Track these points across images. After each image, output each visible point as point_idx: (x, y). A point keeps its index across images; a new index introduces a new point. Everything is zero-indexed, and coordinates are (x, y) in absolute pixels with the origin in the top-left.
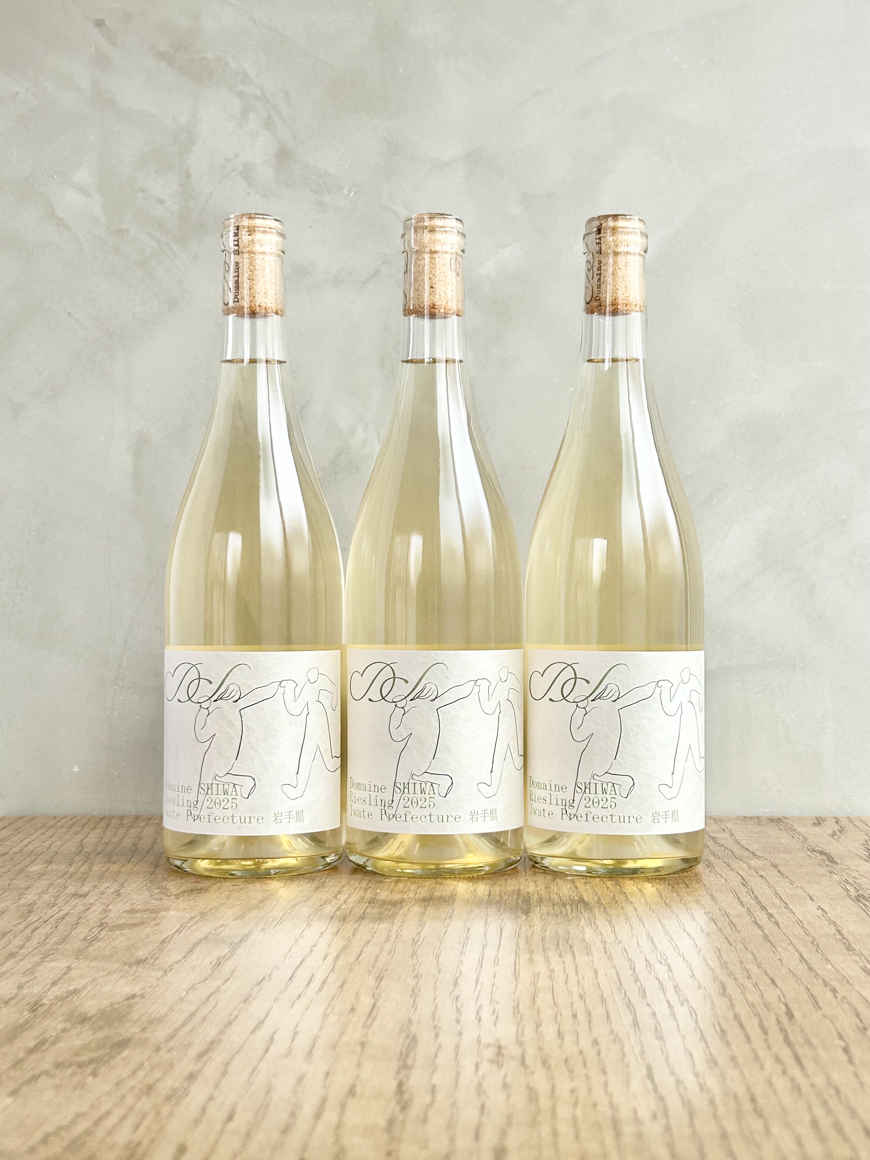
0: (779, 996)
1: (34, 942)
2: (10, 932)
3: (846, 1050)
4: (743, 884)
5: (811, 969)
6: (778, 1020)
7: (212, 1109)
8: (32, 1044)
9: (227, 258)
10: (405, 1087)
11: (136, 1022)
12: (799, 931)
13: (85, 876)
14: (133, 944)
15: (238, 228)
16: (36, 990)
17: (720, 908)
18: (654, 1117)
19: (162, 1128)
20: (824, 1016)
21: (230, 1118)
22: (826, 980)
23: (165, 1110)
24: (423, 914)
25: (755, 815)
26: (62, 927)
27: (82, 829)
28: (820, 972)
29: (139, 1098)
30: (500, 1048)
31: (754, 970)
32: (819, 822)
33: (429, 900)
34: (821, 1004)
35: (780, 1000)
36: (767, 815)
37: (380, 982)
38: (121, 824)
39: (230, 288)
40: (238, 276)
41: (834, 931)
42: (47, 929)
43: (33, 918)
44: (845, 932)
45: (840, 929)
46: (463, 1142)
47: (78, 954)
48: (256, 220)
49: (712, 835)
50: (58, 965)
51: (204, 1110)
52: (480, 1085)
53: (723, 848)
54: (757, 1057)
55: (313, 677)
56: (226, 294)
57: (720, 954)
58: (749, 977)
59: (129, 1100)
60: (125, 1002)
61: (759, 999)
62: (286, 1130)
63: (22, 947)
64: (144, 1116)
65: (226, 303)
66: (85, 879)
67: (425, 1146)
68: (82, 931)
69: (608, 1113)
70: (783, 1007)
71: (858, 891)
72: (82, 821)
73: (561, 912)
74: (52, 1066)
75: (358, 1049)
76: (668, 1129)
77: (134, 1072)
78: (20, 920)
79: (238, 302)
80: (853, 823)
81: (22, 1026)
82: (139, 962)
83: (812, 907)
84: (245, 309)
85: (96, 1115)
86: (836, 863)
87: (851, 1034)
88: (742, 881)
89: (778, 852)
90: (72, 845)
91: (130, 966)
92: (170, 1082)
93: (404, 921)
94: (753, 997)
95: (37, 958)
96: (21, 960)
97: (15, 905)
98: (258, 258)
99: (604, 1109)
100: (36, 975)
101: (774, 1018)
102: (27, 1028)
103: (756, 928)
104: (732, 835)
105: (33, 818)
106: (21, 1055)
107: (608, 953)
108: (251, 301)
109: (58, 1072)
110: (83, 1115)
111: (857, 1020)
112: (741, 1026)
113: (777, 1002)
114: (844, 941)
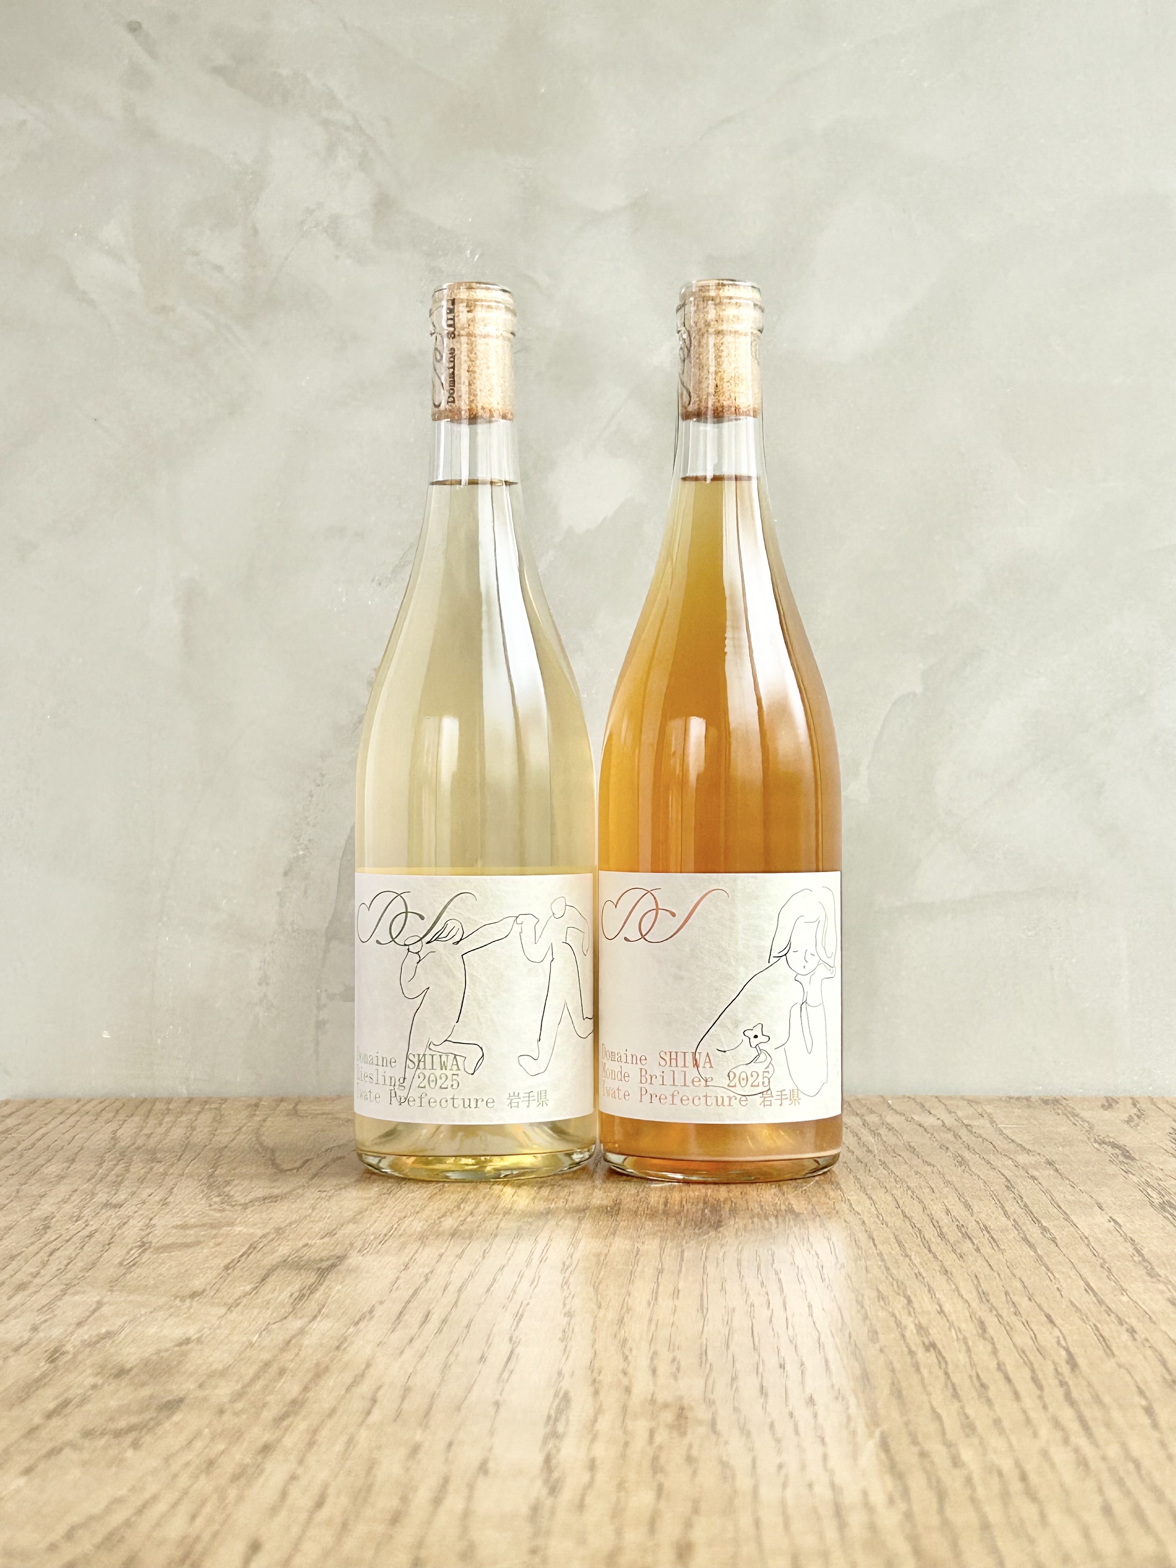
0: (1058, 1337)
1: (53, 1268)
2: (19, 1254)
3: (1149, 1411)
4: (1007, 1187)
5: (1101, 1302)
6: (1056, 1370)
7: (295, 1492)
8: (51, 1406)
9: (438, 343)
10: (554, 1462)
11: (191, 1374)
12: (1083, 1251)
13: (120, 1178)
14: (187, 1271)
15: (453, 302)
16: (56, 1332)
17: (978, 1220)
18: (891, 1501)
19: (229, 1516)
20: (1120, 1366)
21: (320, 1504)
22: (1120, 1316)
23: (232, 1493)
24: (576, 1230)
25: (1023, 1095)
26: (89, 1249)
27: (114, 1117)
28: (1113, 1306)
29: (197, 1478)
30: (682, 1409)
31: (1024, 1303)
32: (1110, 1103)
33: (584, 1210)
34: (1114, 1349)
35: (1059, 1343)
36: (1041, 1094)
37: (520, 1320)
38: (168, 1109)
39: (442, 384)
40: (453, 367)
41: (1131, 1250)
42: (69, 1251)
43: (50, 1235)
44: (1144, 1252)
45: (1139, 1247)
46: (633, 1536)
47: (113, 1284)
48: (478, 291)
49: (966, 1122)
50: (85, 1298)
51: (284, 1494)
52: (655, 1459)
53: (981, 1140)
54: (1028, 1421)
55: (558, 910)
56: (437, 392)
57: (979, 1282)
58: (1017, 1313)
59: (184, 1480)
60: (176, 1349)
61: (1031, 1342)
62: (396, 1519)
63: (36, 1275)
64: (203, 1503)
65: (437, 404)
66: (121, 1182)
67: (582, 1540)
68: (116, 1254)
69: (828, 1495)
70: (1063, 1353)
71: (1164, 1196)
72: (115, 1105)
73: (763, 1227)
74: (78, 1435)
75: (492, 1410)
76: (909, 1516)
77: (190, 1443)
78: (33, 1239)
79: (454, 402)
80: (1156, 1105)
81: (38, 1380)
82: (194, 1295)
83: (1101, 1219)
84: (463, 413)
85: (137, 1501)
86: (1133, 1159)
87: (1155, 1389)
88: (1006, 1183)
89: (1055, 1144)
90: (102, 1138)
91: (183, 1300)
92: (238, 1457)
93: (550, 1239)
94: (1023, 1339)
95: (56, 1290)
96: (36, 1292)
97: (27, 1218)
98: (480, 342)
99: (822, 1491)
100: (56, 1313)
101: (1052, 1368)
102: (45, 1384)
103: (1027, 1248)
104: (992, 1122)
105: (49, 1102)
106: (37, 1420)
107: (827, 1280)
108: (472, 402)
109: (86, 1443)
110: (120, 1501)
111: (1164, 1371)
112: (1008, 1379)
113: (1056, 1346)
114: (1146, 1264)
